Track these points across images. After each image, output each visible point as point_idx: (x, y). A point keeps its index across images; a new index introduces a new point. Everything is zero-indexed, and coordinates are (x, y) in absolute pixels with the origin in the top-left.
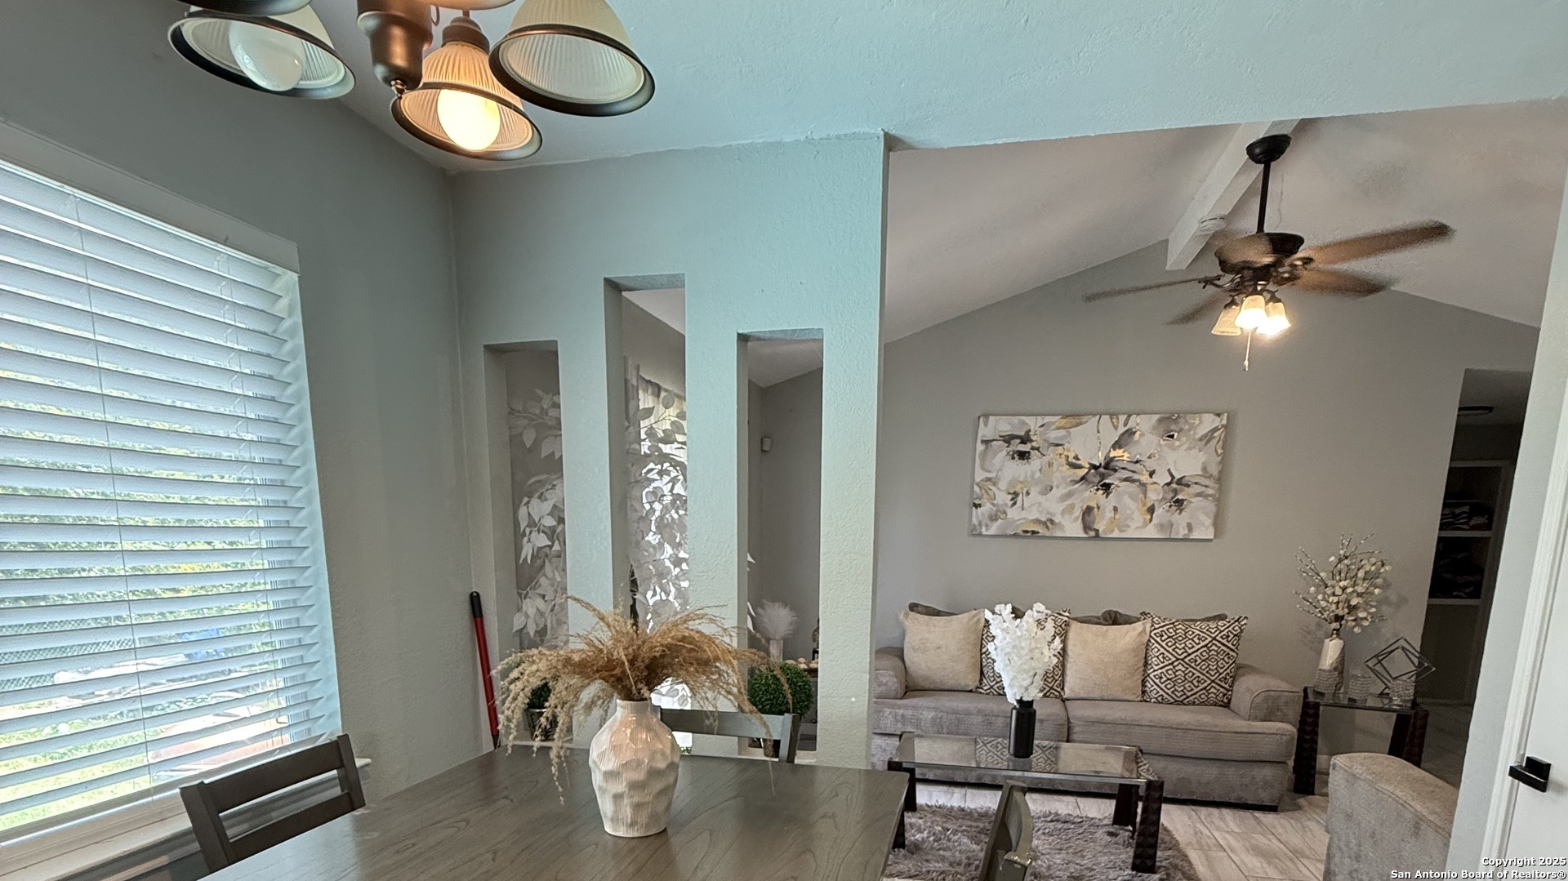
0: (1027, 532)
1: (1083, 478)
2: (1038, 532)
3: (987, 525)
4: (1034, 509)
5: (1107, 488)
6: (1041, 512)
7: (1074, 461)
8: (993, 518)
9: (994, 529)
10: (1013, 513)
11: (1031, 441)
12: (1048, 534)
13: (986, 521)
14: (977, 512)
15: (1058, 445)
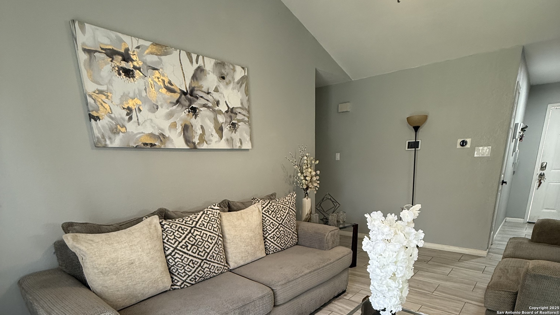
0: (146, 144)
1: (178, 101)
2: (155, 145)
3: (110, 138)
4: (148, 124)
5: (194, 110)
6: (153, 127)
7: (169, 86)
8: (115, 131)
9: (117, 142)
10: (131, 127)
11: (132, 60)
12: (163, 147)
13: (108, 134)
14: (97, 124)
15: (154, 69)
